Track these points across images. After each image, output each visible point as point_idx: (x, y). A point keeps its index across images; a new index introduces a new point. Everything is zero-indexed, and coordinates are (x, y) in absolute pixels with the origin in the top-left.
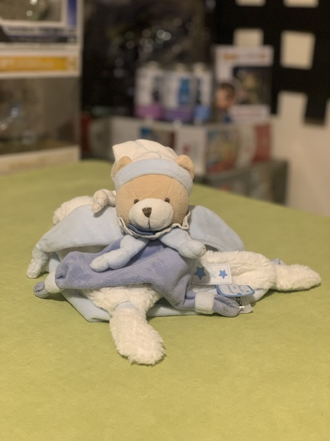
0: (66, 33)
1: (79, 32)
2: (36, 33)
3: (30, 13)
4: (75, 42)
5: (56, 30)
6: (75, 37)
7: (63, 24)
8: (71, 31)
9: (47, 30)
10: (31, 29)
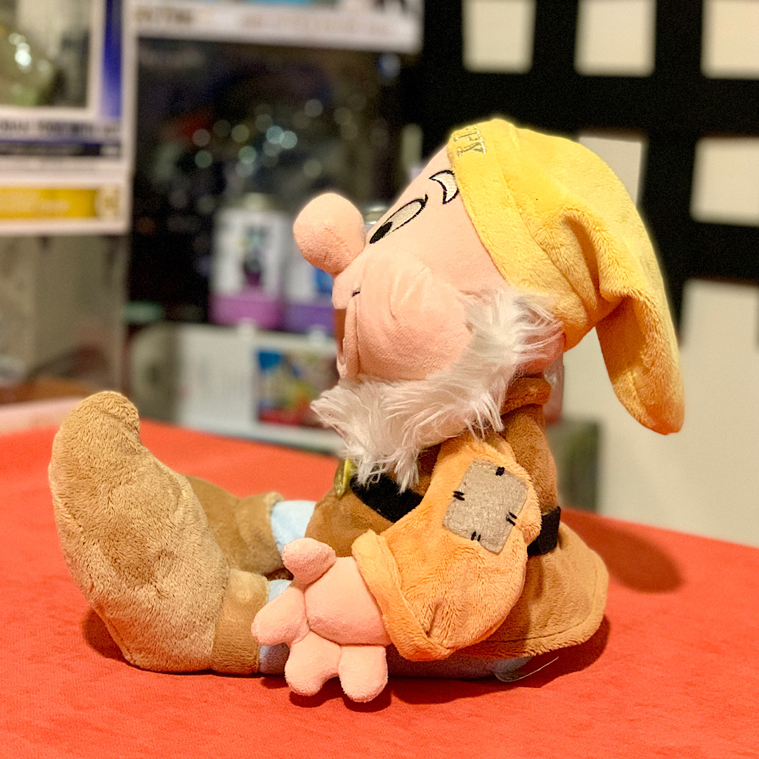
0: (98, 136)
1: (126, 133)
2: (33, 134)
3: (16, 89)
4: (118, 156)
5: (76, 128)
6: (118, 145)
7: (92, 114)
8: (108, 130)
9: (56, 127)
10: (22, 126)
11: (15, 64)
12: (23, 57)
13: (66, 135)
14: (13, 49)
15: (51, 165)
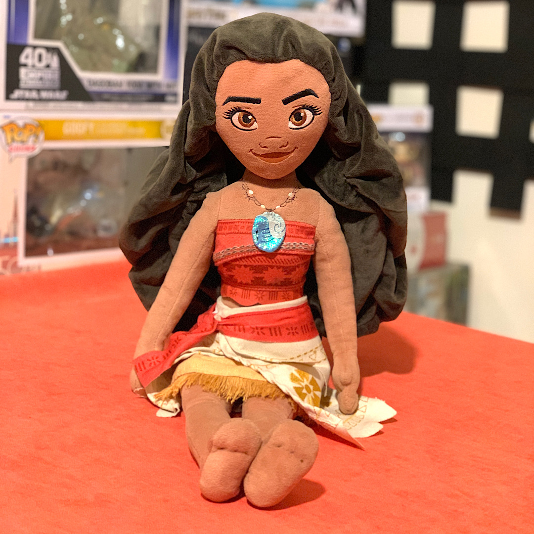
0: (164, 90)
2: (125, 88)
3: (116, 62)
4: (175, 102)
5: (150, 85)
6: (175, 95)
7: (159, 77)
8: (169, 86)
9: (139, 84)
10: (119, 84)
11: (115, 46)
12: (120, 43)
13: (144, 89)
14: (115, 38)
15: (135, 107)
